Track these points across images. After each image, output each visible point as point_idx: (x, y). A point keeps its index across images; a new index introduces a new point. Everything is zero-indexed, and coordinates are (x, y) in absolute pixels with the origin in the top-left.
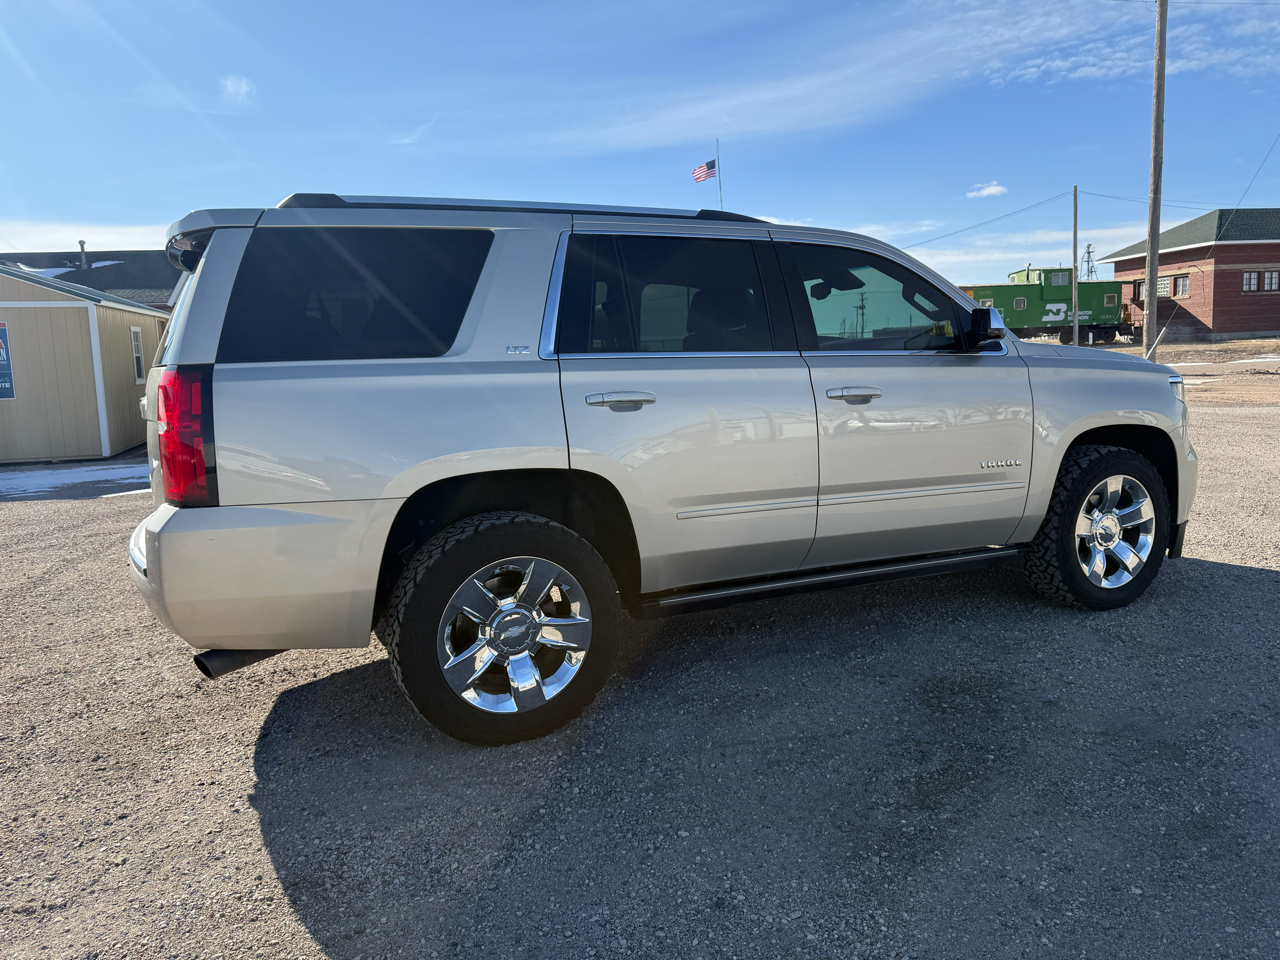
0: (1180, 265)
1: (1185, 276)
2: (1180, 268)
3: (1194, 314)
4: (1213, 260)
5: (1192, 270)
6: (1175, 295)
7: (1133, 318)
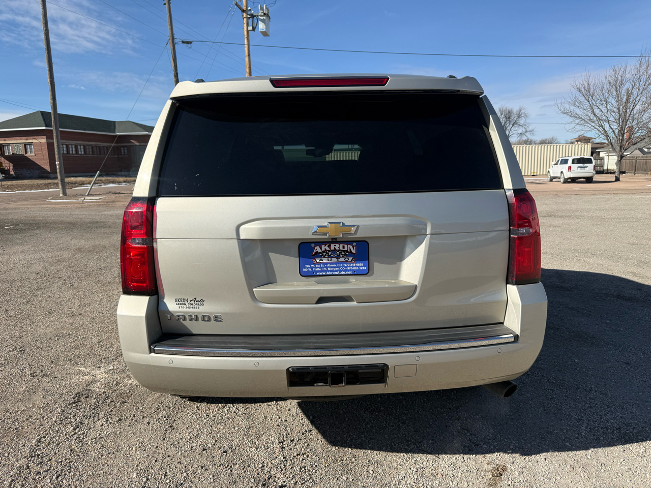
0: (26, 137)
1: (30, 144)
2: (27, 139)
3: (39, 164)
4: (45, 137)
5: (34, 141)
6: (26, 153)
7: (3, 165)
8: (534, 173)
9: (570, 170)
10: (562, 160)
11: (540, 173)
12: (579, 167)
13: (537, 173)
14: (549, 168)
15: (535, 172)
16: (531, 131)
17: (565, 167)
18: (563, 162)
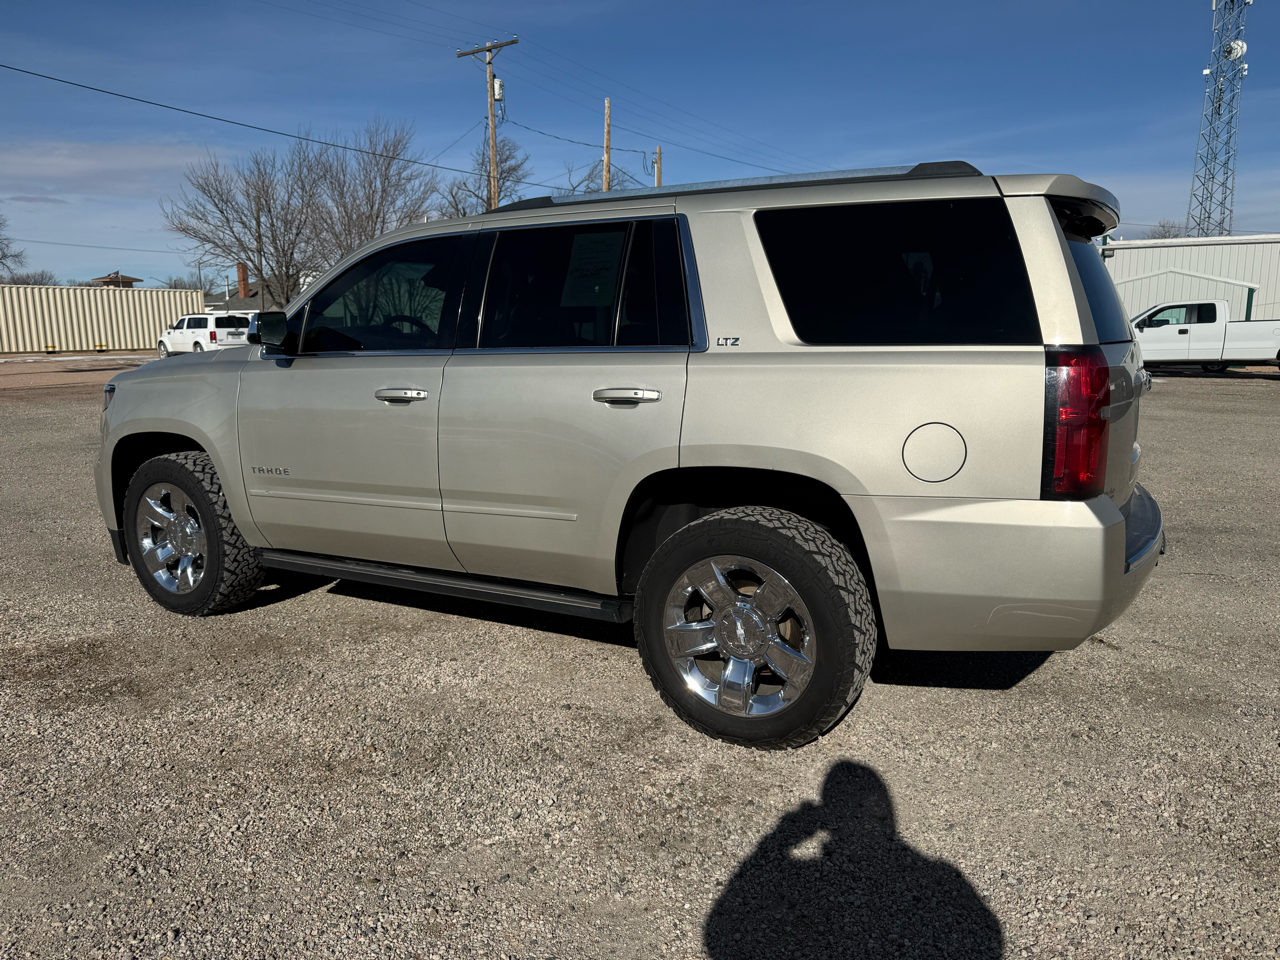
8: (101, 346)
9: (215, 339)
10: (189, 319)
11: (126, 345)
12: (229, 334)
13: (107, 345)
14: (161, 335)
15: (104, 343)
16: (16, 256)
17: (202, 336)
18: (192, 324)
